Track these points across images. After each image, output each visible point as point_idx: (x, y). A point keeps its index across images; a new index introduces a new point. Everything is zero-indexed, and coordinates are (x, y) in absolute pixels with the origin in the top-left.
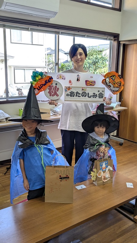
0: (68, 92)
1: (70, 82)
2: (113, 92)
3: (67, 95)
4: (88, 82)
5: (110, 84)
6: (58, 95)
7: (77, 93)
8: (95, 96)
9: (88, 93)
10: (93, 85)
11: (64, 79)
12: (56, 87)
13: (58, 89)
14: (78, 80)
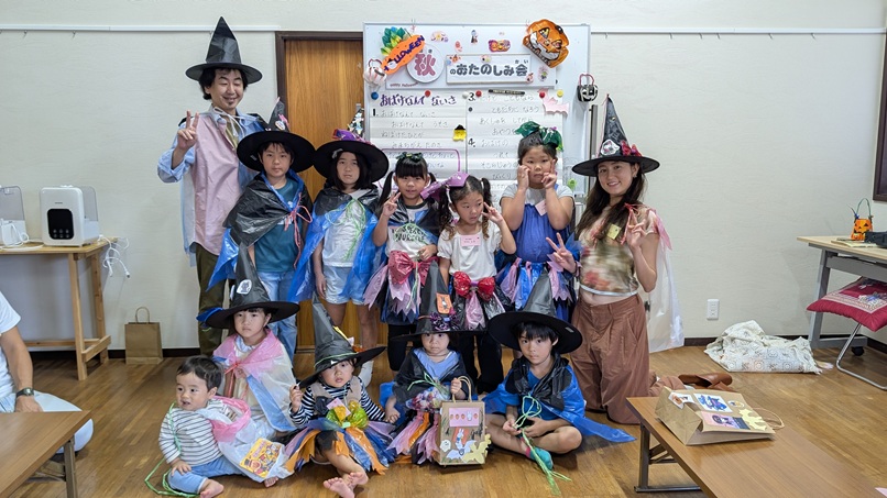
0: (454, 66)
1: (458, 45)
2: (547, 63)
3: (453, 72)
4: (494, 44)
5: (539, 46)
6: (433, 73)
7: (472, 66)
8: (509, 71)
9: (495, 67)
10: (506, 50)
11: (446, 41)
12: (429, 56)
13: (434, 60)
14: (473, 41)
